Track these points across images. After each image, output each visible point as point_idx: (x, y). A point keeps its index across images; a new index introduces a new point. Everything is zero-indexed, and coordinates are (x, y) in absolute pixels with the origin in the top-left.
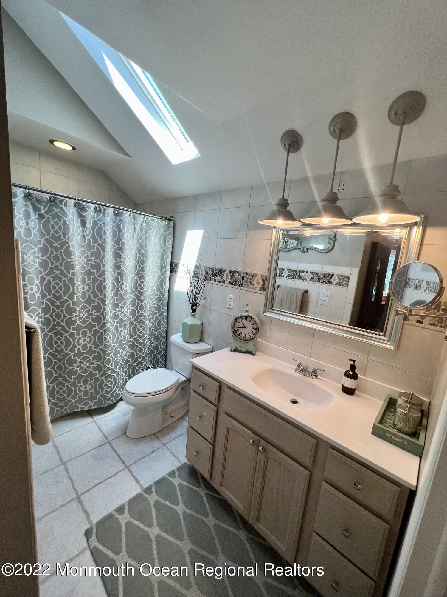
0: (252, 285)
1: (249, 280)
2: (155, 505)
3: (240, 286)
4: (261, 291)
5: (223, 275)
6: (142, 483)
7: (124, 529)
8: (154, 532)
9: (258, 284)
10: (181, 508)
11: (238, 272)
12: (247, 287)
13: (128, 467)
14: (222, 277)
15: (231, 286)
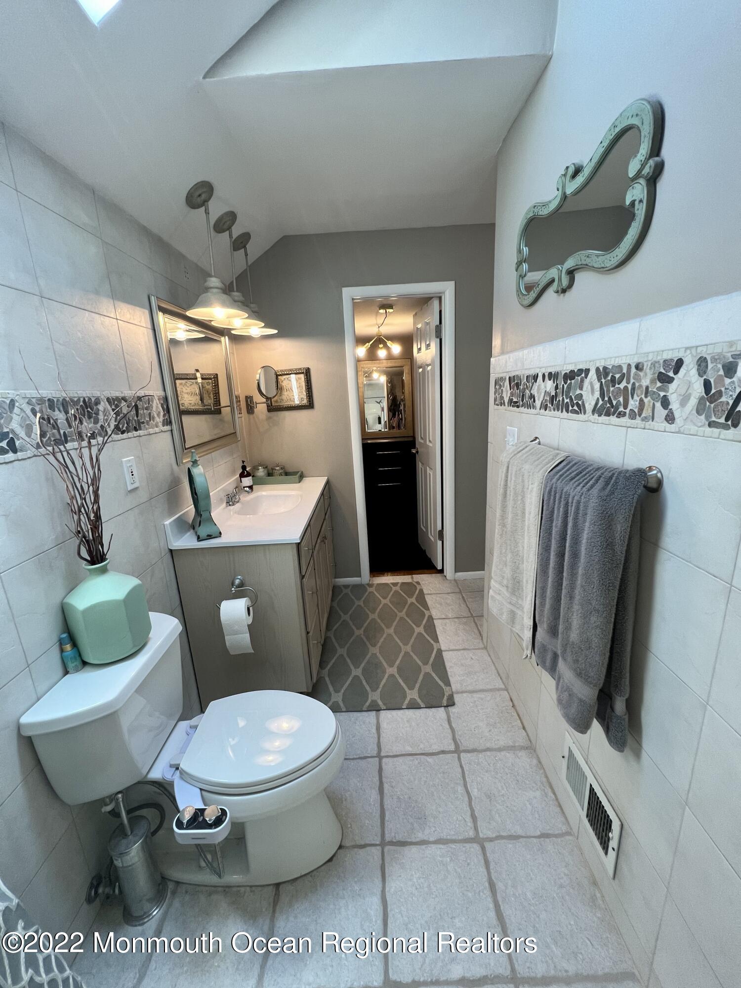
0: (152, 421)
1: (145, 411)
2: (378, 688)
3: (136, 430)
4: (165, 427)
5: (97, 414)
6: (374, 721)
7: (417, 686)
8: (391, 670)
9: (158, 415)
10: (357, 672)
11: (124, 399)
12: (147, 426)
13: (379, 757)
14: (96, 421)
15: (120, 436)
